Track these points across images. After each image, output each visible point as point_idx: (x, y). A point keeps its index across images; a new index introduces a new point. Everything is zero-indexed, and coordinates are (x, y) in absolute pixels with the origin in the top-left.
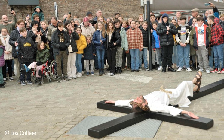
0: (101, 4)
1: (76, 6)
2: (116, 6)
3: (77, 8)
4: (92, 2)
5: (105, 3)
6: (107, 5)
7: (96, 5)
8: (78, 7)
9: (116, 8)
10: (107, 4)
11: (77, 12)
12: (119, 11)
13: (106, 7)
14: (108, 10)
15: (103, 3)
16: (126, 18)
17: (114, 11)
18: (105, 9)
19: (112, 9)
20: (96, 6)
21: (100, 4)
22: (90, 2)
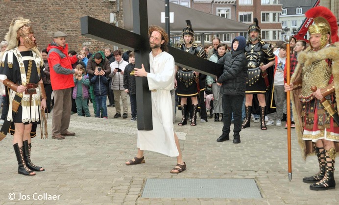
0: (46, 18)
1: (3, 20)
2: (69, 21)
3: (6, 24)
4: (31, 14)
5: (52, 16)
6: (55, 20)
7: (36, 19)
8: (7, 22)
9: (71, 25)
10: (55, 18)
11: (5, 30)
12: (76, 31)
13: (53, 23)
14: (57, 29)
15: (48, 16)
16: (86, 41)
17: (66, 29)
18: (51, 26)
19: (64, 27)
20: (37, 21)
21: (43, 18)
22: (27, 14)
